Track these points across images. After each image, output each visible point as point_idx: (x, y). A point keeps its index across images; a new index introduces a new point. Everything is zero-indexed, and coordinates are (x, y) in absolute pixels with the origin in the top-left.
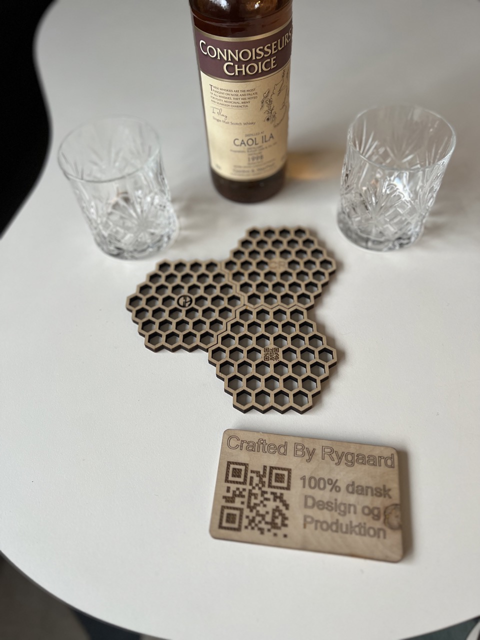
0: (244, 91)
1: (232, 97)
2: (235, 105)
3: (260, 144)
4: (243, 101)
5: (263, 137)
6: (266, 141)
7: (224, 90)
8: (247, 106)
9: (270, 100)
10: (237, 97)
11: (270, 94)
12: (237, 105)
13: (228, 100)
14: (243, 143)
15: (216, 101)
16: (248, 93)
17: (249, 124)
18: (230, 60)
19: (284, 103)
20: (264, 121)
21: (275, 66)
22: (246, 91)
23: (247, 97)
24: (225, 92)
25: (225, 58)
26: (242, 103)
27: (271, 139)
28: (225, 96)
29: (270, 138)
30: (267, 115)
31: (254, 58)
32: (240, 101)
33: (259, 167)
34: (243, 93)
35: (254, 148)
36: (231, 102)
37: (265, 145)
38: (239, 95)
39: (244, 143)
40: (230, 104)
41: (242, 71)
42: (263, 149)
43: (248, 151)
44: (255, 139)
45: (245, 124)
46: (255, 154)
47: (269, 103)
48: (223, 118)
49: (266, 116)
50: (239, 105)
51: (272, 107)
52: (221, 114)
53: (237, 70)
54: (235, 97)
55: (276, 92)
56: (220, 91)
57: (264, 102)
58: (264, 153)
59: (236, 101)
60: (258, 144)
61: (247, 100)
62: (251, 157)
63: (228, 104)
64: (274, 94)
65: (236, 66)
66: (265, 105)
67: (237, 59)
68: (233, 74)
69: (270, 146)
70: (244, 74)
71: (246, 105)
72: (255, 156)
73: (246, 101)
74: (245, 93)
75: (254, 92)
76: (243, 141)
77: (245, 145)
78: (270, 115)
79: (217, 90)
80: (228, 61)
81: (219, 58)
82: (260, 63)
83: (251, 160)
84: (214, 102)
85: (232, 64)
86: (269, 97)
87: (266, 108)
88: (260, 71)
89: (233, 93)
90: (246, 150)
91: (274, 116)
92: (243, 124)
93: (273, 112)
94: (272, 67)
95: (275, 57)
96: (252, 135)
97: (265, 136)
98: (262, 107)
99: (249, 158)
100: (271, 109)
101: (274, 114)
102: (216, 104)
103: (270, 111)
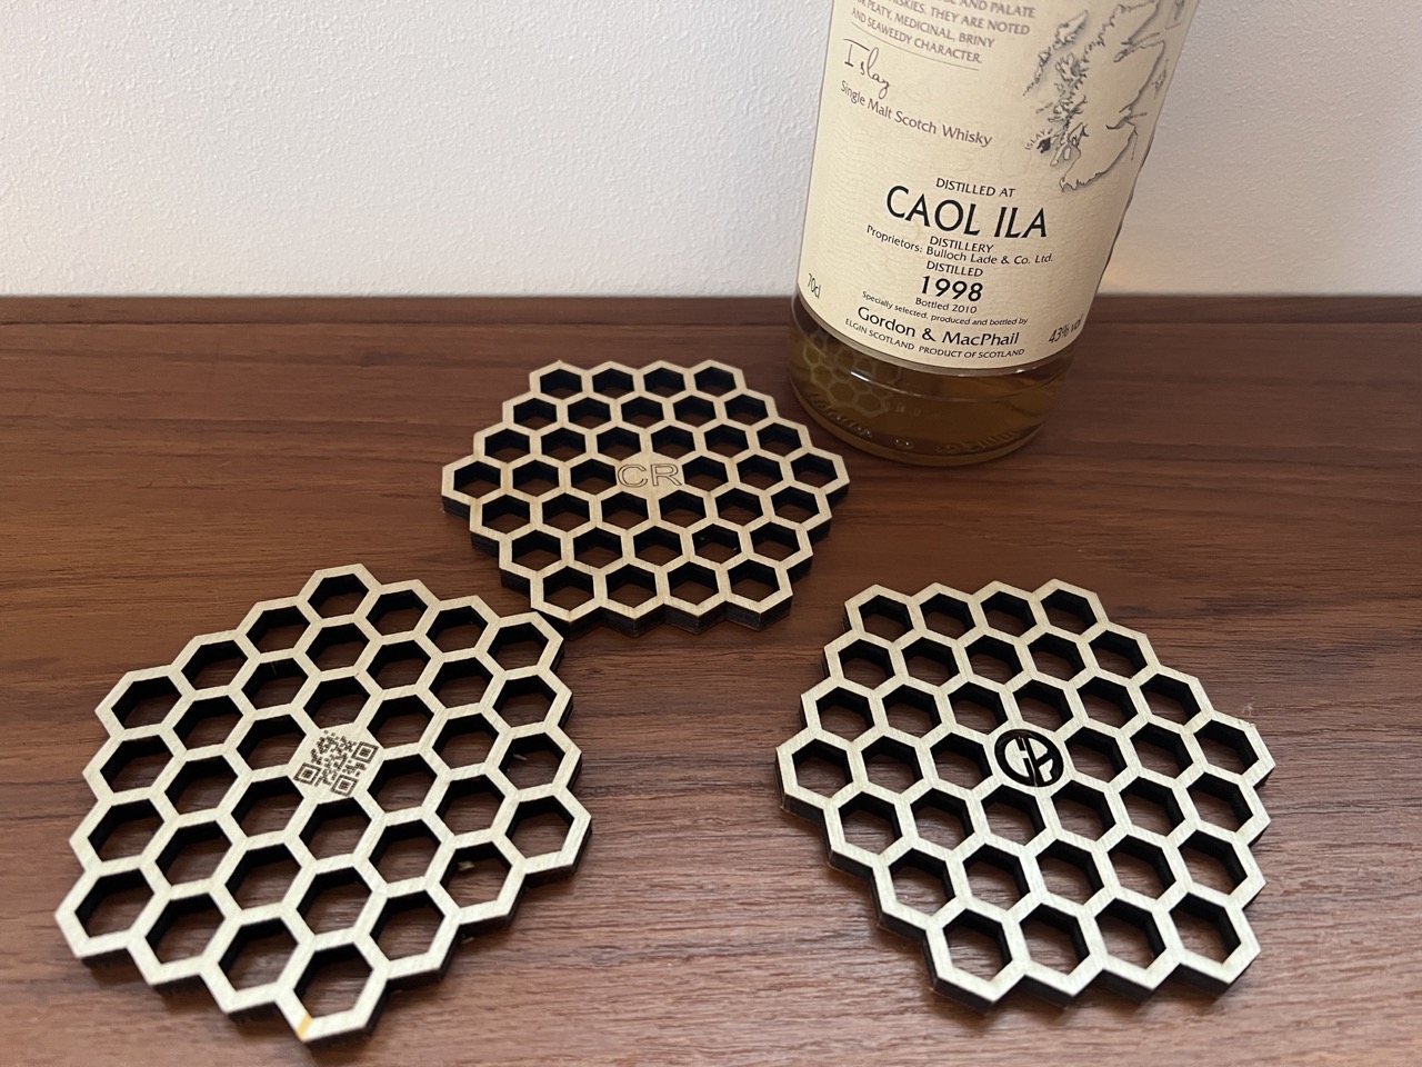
1: (929, 3)
2: (929, 38)
3: (986, 237)
4: (967, 30)
5: (1004, 209)
6: (1008, 235)
8: (976, 57)
9: (1077, 64)
11: (1086, 39)
12: (940, 40)
13: (913, 13)
14: (919, 208)
15: (868, 10)
17: (965, 137)
19: (1131, 107)
20: (1029, 147)
23: (987, 16)
26: (962, 35)
27: (1035, 233)
29: (1033, 226)
30: (1047, 126)
32: (957, 28)
33: (954, 329)
35: (958, 245)
36: (918, 25)
37: (1003, 246)
39: (924, 213)
40: (915, 33)
42: (992, 261)
43: (930, 250)
44: (973, 206)
45: (948, 132)
46: (954, 270)
47: (1068, 75)
48: (871, 90)
49: (1042, 127)
50: (947, 44)
51: (1076, 100)
52: (872, 71)
55: (1115, 39)
57: (1051, 66)
58: (990, 277)
59: (941, 23)
60: (976, 233)
61: (985, 33)
62: (935, 276)
63: (908, 30)
64: (1101, 42)
66: (1053, 78)
69: (1021, 261)
71: (973, 48)
72: (953, 278)
73: (976, 32)
76: (922, 199)
77: (927, 224)
78: (1057, 128)
83: (932, 289)
84: (860, 16)
86: (1078, 51)
87: (1050, 92)
90: (923, 243)
91: (1074, 143)
92: (940, 131)
93: (1075, 121)
96: (963, 187)
97: (1015, 210)
98: (1037, 80)
99: (927, 278)
100: (1071, 107)
101: (1077, 133)
102: (865, 26)
103: (1064, 115)
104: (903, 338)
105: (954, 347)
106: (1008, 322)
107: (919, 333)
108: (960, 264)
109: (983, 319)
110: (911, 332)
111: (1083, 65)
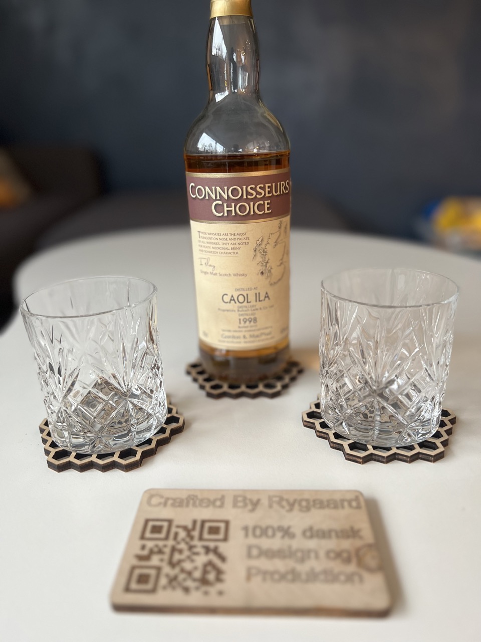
0: (234, 235)
1: (220, 242)
2: (223, 251)
3: (253, 303)
4: (233, 246)
5: (256, 294)
6: (260, 301)
7: (212, 234)
8: (237, 253)
9: (264, 250)
10: (226, 242)
11: (264, 243)
12: (226, 251)
13: (216, 246)
14: (232, 299)
15: (204, 249)
16: (239, 237)
17: (240, 275)
18: (218, 198)
19: (282, 259)
20: (258, 274)
21: (270, 211)
22: (236, 235)
23: (237, 242)
24: (213, 236)
25: (214, 197)
26: (232, 248)
27: (267, 299)
28: (213, 241)
29: (265, 297)
30: (261, 268)
31: (245, 197)
32: (230, 247)
33: (252, 333)
34: (232, 237)
35: (246, 307)
36: (219, 248)
37: (259, 304)
38: (228, 239)
39: (234, 300)
40: (219, 251)
41: (231, 211)
42: (257, 309)
43: (238, 311)
44: (247, 295)
45: (235, 275)
46: (247, 315)
47: (262, 253)
48: (210, 269)
49: (260, 268)
50: (228, 251)
51: (267, 259)
52: (209, 264)
53: (226, 209)
54: (224, 242)
55: (272, 241)
56: (207, 236)
57: (257, 251)
58: (258, 314)
59: (225, 246)
60: (250, 302)
61: (238, 246)
62: (242, 318)
63: (216, 250)
64: (268, 243)
65: (225, 205)
66: (259, 255)
67: (226, 197)
68: (221, 214)
69: (265, 308)
70: (233, 214)
71: (235, 251)
72: (247, 317)
73: (235, 246)
74: (235, 237)
75: (245, 236)
76: (232, 296)
77: (235, 303)
78: (264, 268)
79: (205, 236)
80: (216, 200)
81: (207, 198)
82: (252, 203)
83: (242, 322)
84: (202, 251)
85: (220, 202)
86: (263, 246)
87: (259, 258)
88: (252, 213)
89: (221, 237)
90: (236, 309)
91: (270, 271)
92: (232, 275)
93: (268, 265)
94: (267, 211)
95: (269, 201)
96: (243, 289)
97: (259, 293)
98: (255, 256)
99: (240, 320)
100: (266, 261)
101: (270, 268)
102: (204, 253)
103: (264, 264)
104: (238, 340)
105: (253, 339)
106: (267, 328)
107: (242, 337)
109: (260, 328)
110: (239, 337)
111: (266, 250)
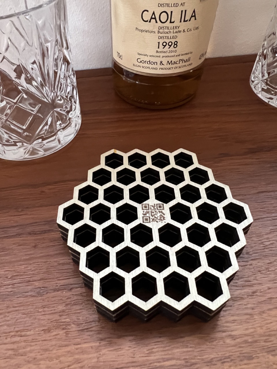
3: (177, 23)
6: (184, 21)
14: (153, 17)
27: (193, 19)
33: (170, 59)
35: (168, 28)
37: (183, 26)
42: (180, 32)
43: (159, 32)
44: (172, 12)
46: (168, 38)
58: (181, 38)
60: (173, 22)
69: (189, 30)
72: (167, 41)
76: (154, 13)
77: (156, 22)
83: (161, 46)
90: (156, 30)
96: (168, 5)
99: (159, 43)
104: (154, 66)
105: (171, 66)
106: (187, 54)
107: (159, 63)
108: (169, 35)
109: (179, 54)
110: (156, 63)
